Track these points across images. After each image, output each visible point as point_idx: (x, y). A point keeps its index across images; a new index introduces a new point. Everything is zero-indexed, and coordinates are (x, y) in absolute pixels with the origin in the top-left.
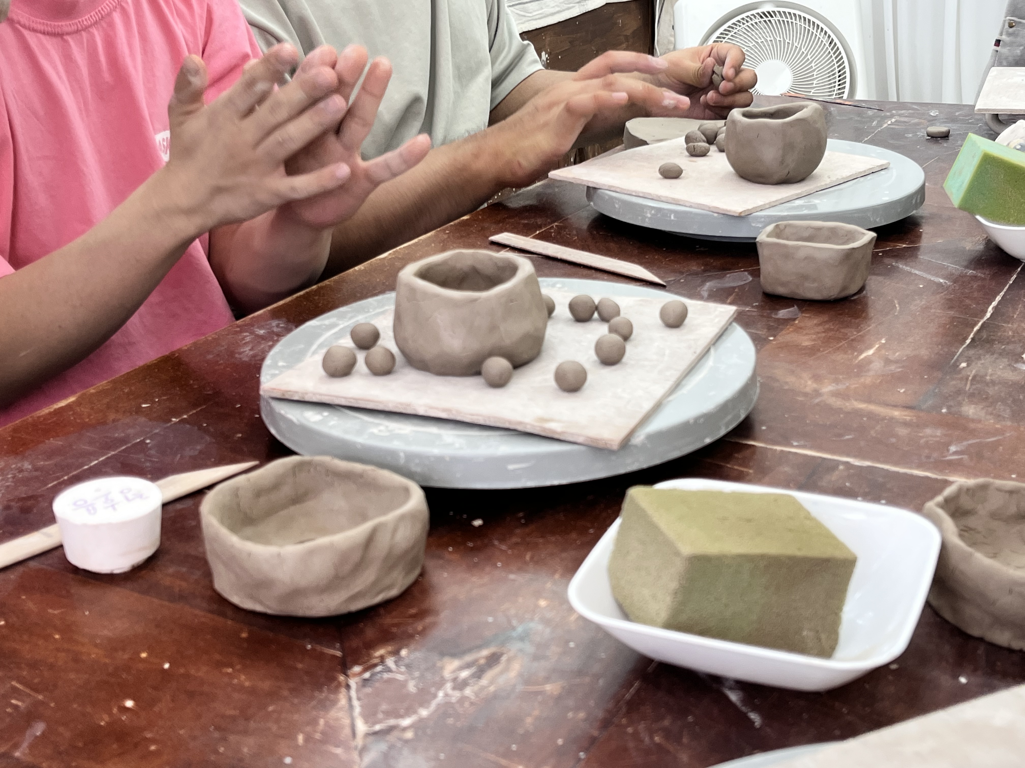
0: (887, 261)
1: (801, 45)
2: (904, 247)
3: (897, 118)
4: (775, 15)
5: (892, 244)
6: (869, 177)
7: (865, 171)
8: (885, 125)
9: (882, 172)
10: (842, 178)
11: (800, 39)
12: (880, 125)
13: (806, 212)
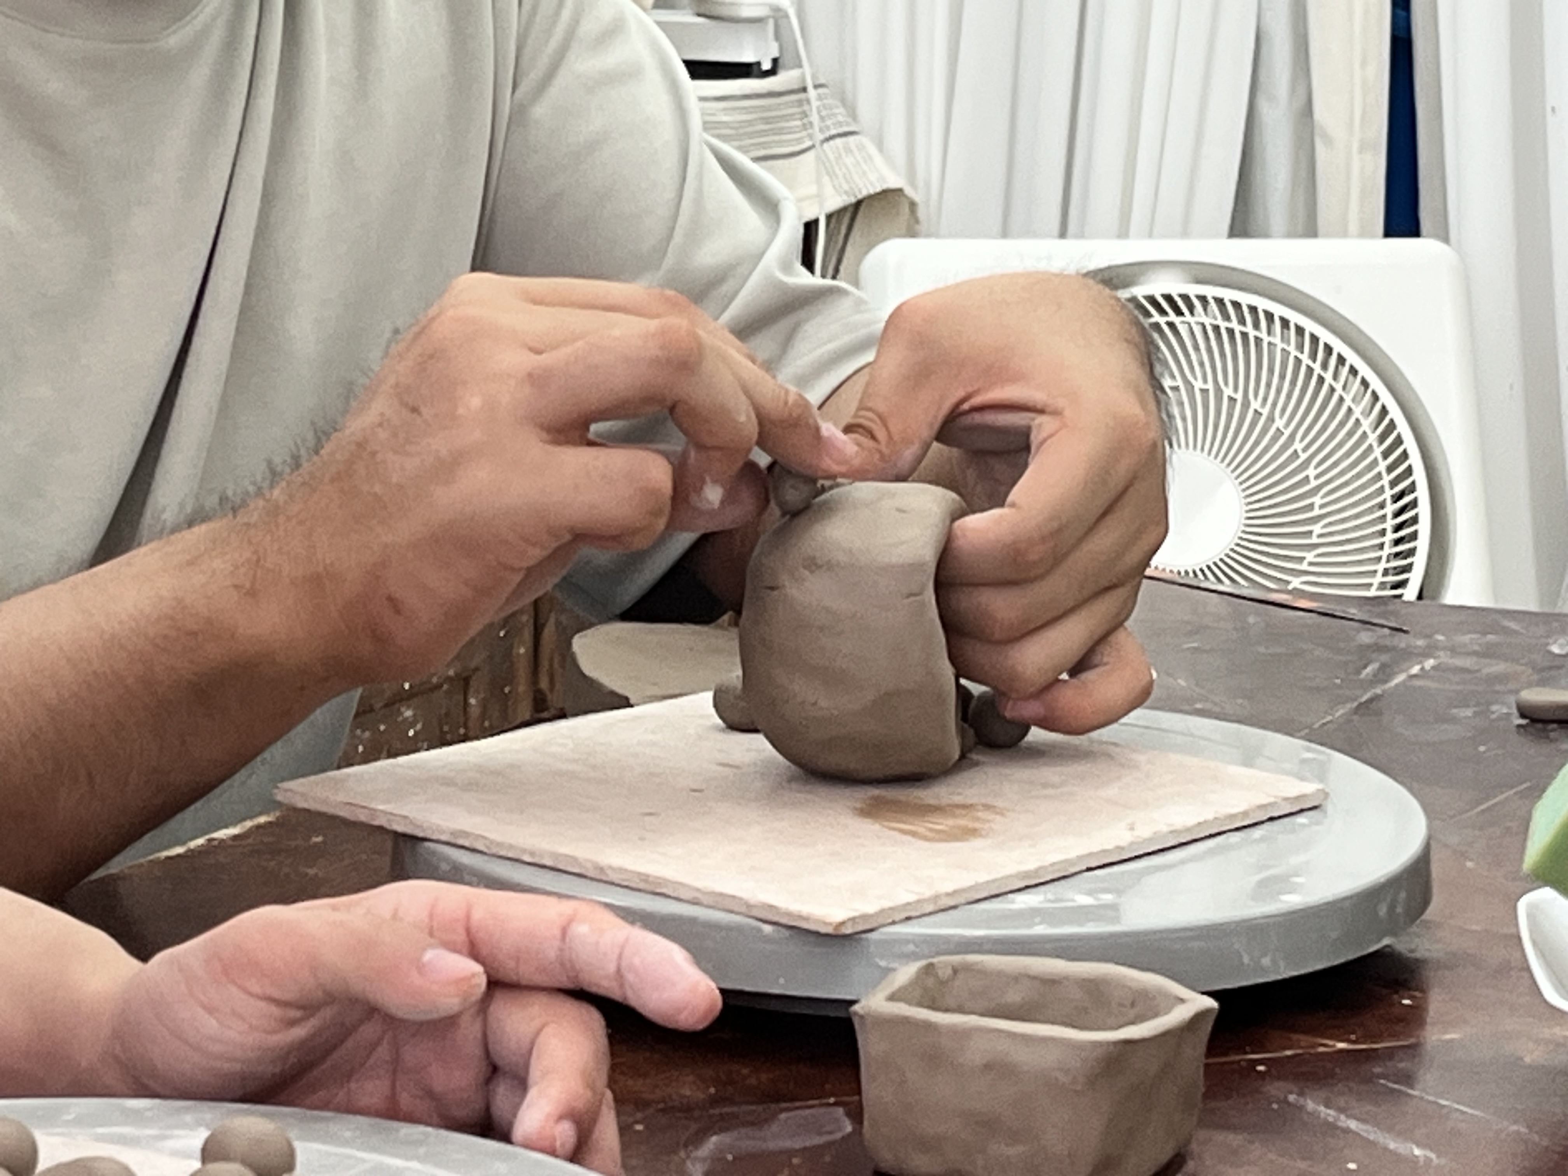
0: (1274, 1089)
1: (1274, 405)
2: (1341, 1051)
3: (1444, 658)
4: (1191, 308)
5: (1305, 1039)
6: (1257, 833)
7: (1245, 814)
8: (1400, 678)
9: (1301, 819)
10: (1172, 832)
11: (1269, 385)
12: (1385, 673)
13: (1040, 930)
